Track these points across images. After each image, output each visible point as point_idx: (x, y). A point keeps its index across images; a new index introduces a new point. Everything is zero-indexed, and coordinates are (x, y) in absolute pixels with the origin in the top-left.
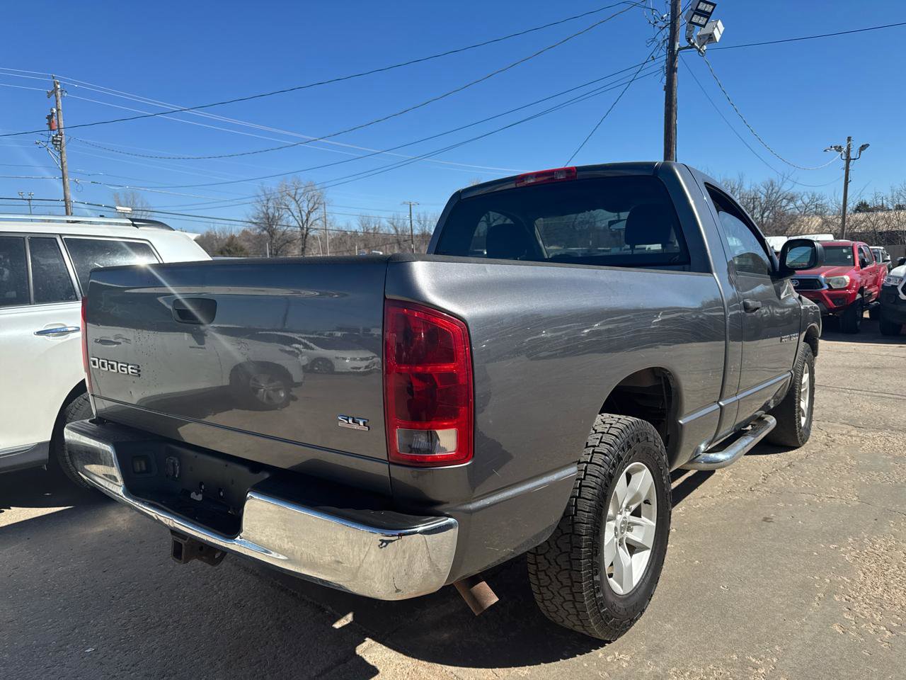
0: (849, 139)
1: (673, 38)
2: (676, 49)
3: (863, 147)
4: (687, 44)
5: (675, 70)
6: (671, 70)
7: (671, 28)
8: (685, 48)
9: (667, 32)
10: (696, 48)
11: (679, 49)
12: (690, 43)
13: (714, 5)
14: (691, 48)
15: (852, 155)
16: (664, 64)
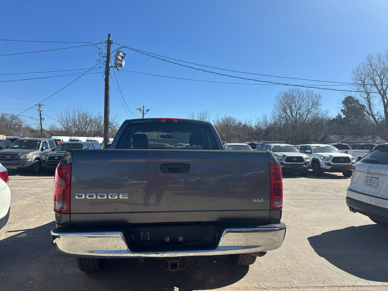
0: (143, 107)
1: (108, 62)
2: (110, 66)
3: (148, 110)
4: (114, 65)
5: (109, 74)
6: (107, 73)
7: (107, 58)
8: (113, 67)
9: (106, 59)
10: (117, 68)
11: (111, 66)
12: (116, 66)
13: (125, 55)
14: (115, 67)
15: (145, 113)
16: (104, 70)
